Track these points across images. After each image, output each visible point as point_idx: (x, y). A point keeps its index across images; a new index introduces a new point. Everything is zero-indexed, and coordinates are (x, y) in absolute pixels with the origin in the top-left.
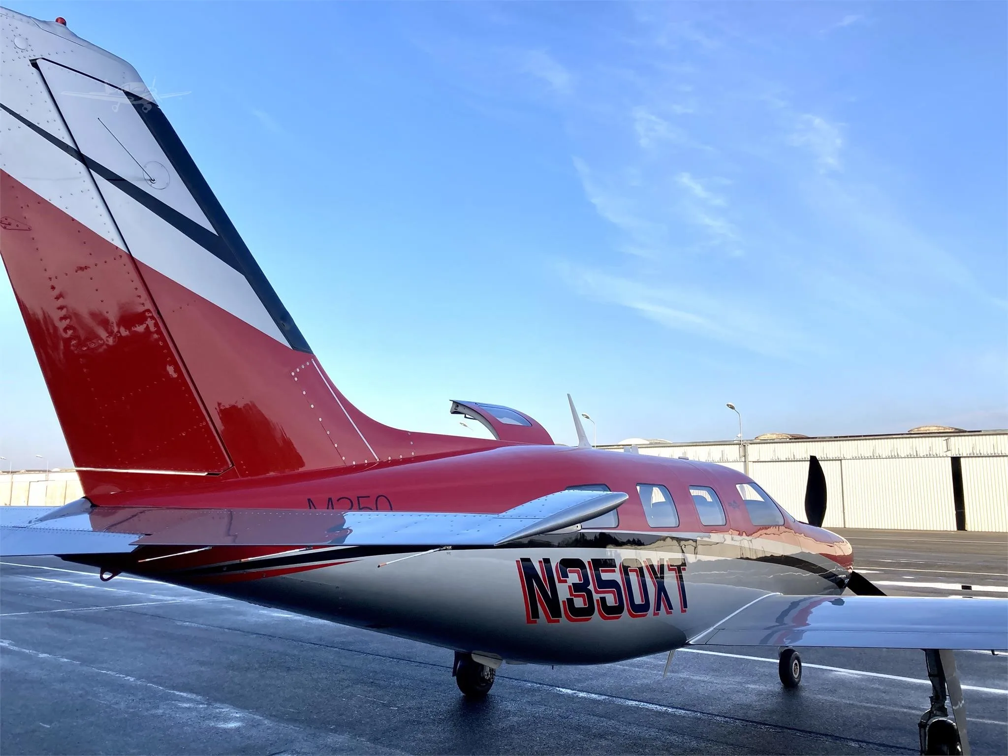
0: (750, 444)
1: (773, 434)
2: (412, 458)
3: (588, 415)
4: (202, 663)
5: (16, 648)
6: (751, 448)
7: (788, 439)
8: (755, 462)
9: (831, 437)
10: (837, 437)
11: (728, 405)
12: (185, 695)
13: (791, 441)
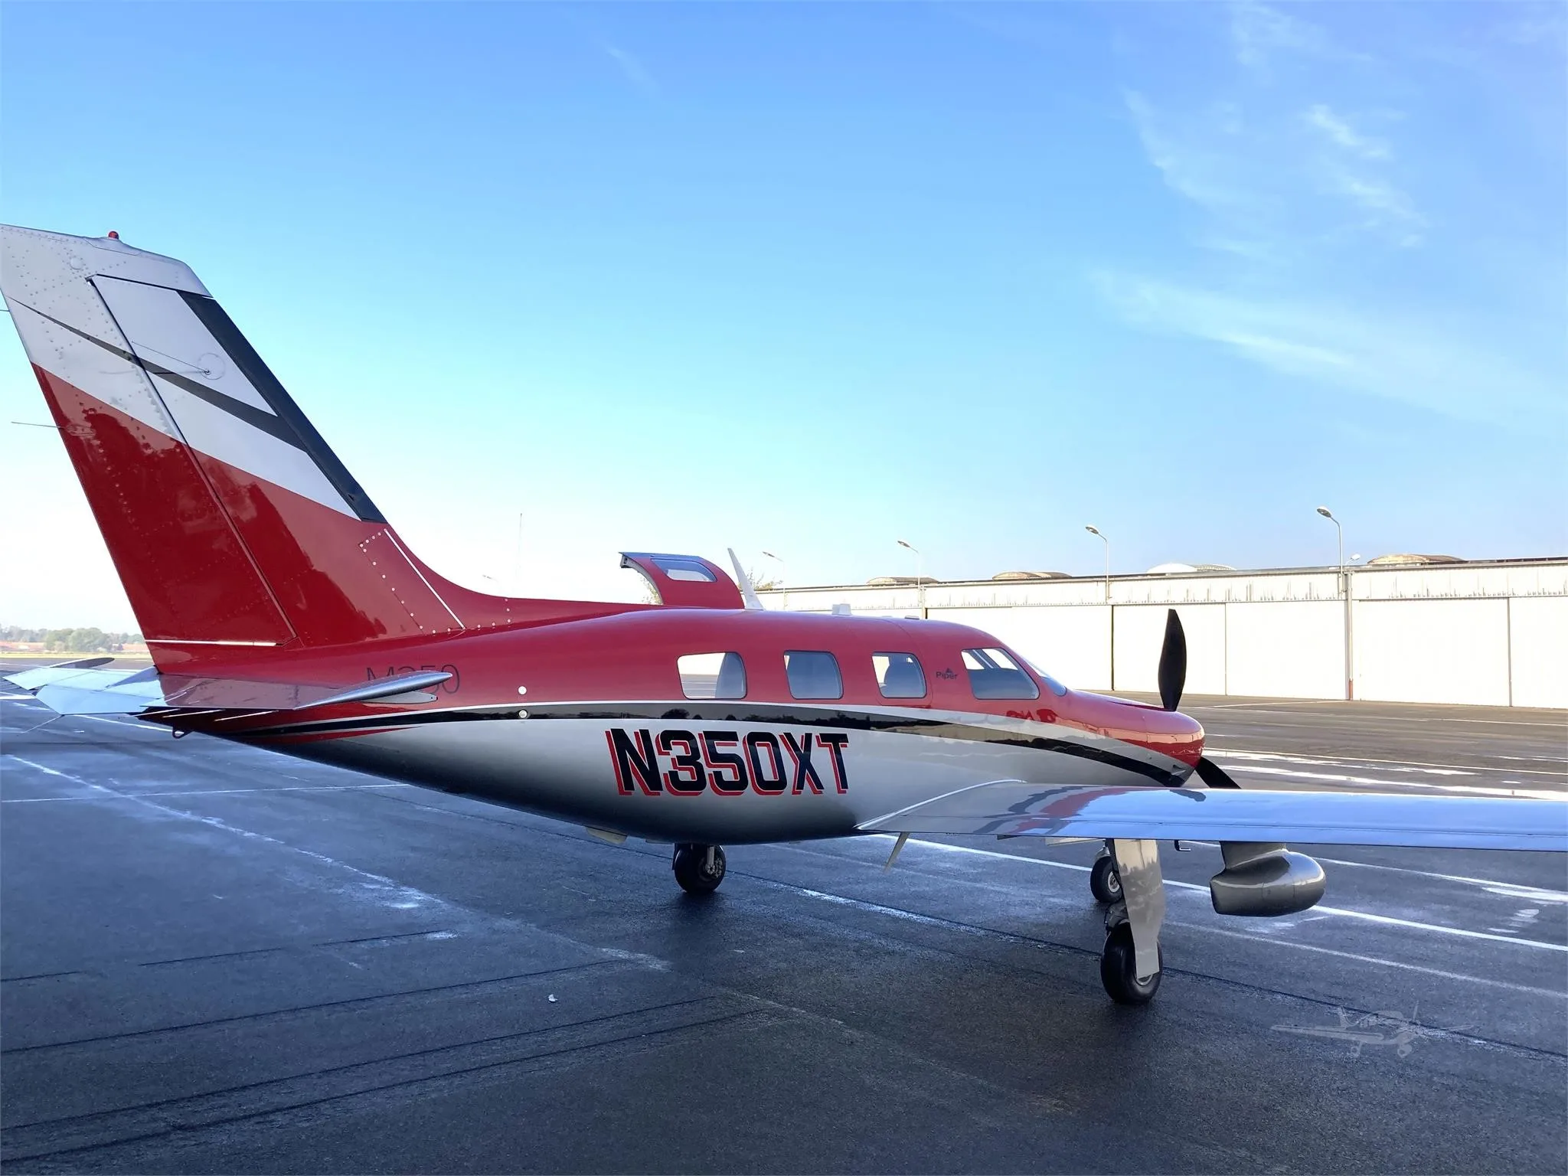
0: (1355, 571)
1: (1398, 556)
2: (508, 625)
3: (1096, 529)
4: (414, 849)
5: (223, 826)
6: (1356, 579)
7: (1418, 565)
8: (1364, 600)
9: (1492, 561)
10: (1502, 561)
11: (1319, 510)
12: (376, 877)
13: (1423, 567)
